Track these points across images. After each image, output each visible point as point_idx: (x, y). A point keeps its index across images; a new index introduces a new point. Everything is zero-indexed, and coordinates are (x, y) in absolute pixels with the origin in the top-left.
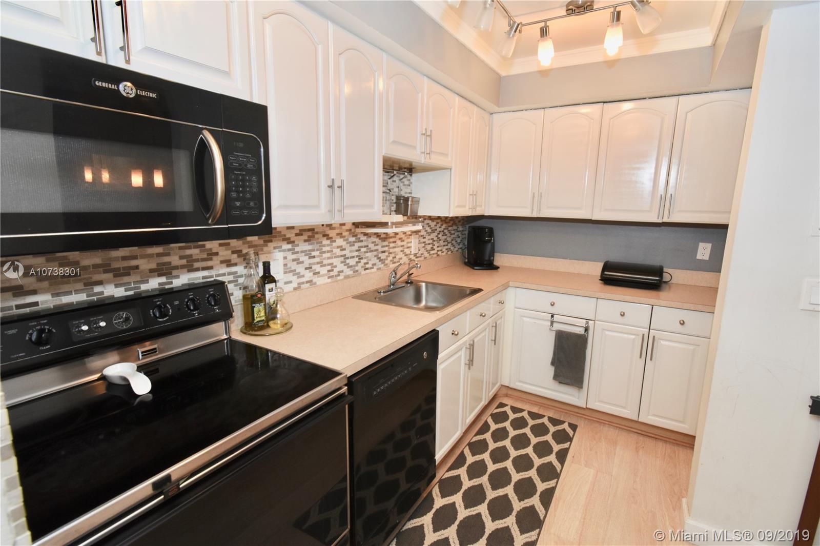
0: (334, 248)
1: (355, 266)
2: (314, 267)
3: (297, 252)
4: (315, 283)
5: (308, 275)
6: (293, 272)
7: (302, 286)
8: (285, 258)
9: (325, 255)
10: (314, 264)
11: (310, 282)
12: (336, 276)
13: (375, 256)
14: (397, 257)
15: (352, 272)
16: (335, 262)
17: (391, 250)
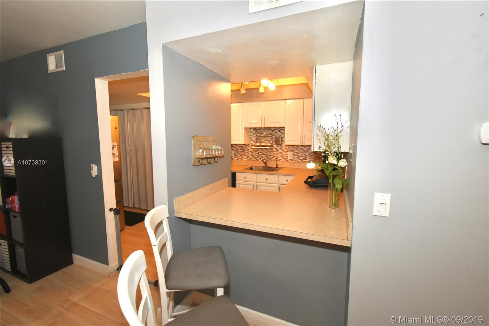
0: (249, 152)
1: (256, 158)
2: (242, 155)
3: (238, 151)
5: (241, 157)
6: (237, 156)
7: (239, 159)
8: (235, 152)
9: (246, 153)
11: (241, 159)
12: (249, 159)
13: (266, 156)
14: (278, 158)
15: (255, 159)
16: (249, 155)
17: (274, 156)
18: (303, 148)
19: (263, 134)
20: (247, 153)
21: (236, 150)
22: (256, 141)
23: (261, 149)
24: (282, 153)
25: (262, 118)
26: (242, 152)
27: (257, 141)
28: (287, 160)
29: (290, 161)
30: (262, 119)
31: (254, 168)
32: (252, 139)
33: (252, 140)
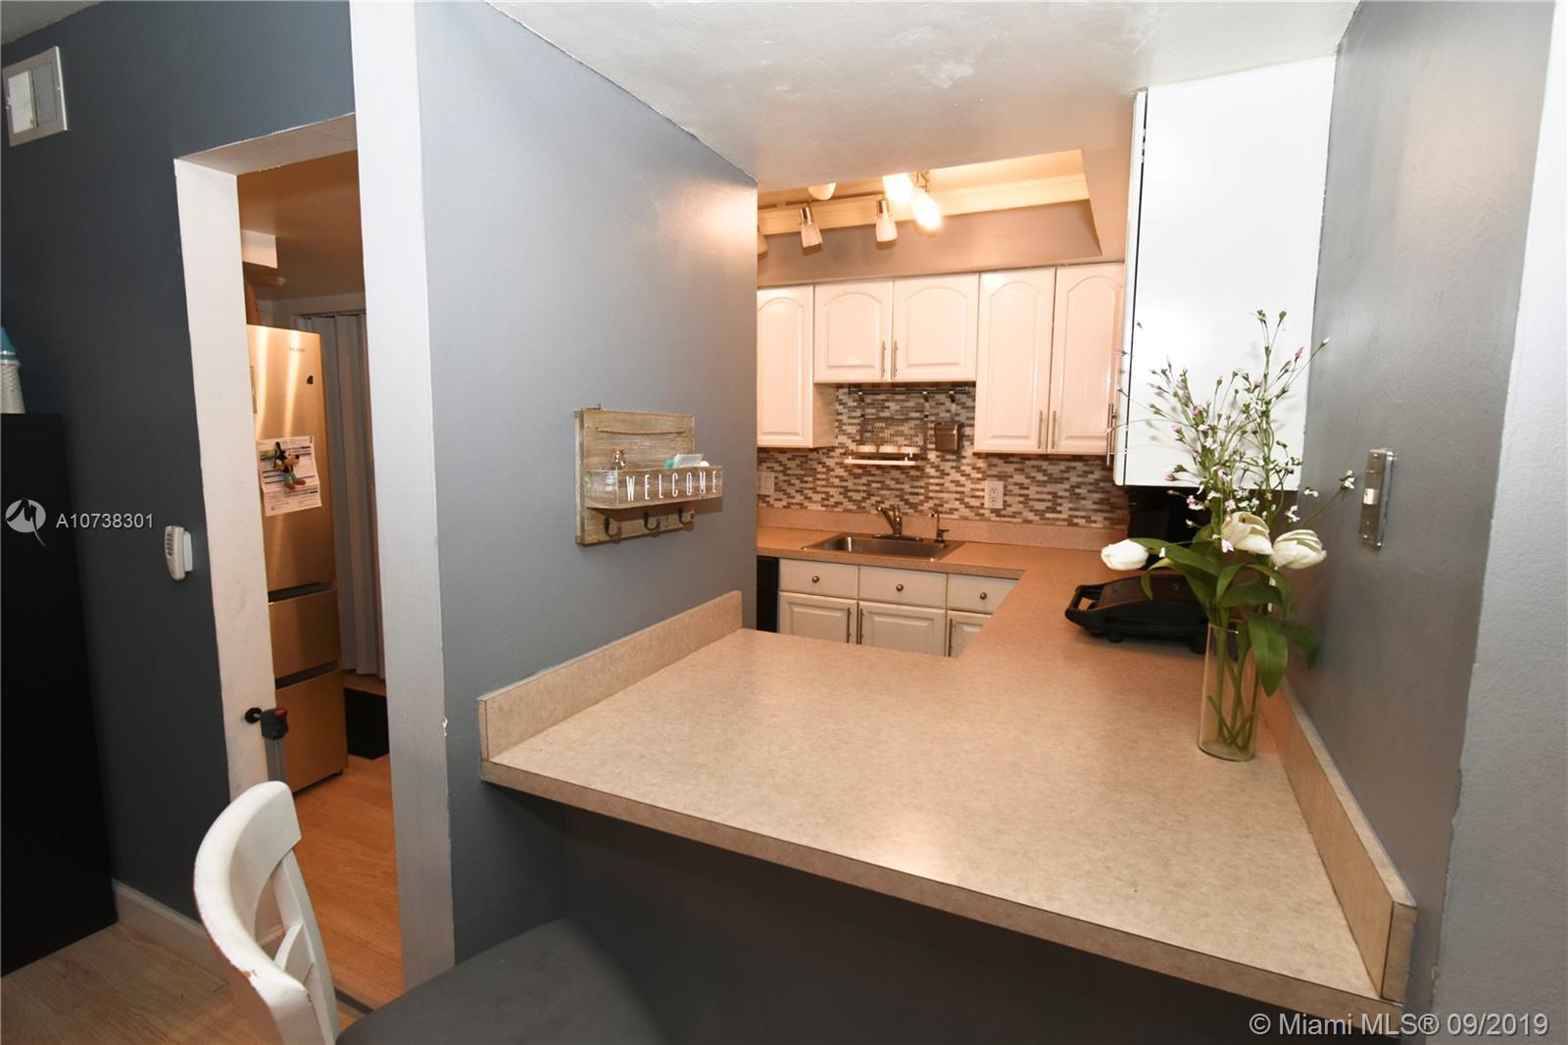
0: (832, 477)
1: (860, 501)
2: (805, 491)
3: (789, 475)
4: (806, 507)
5: (799, 498)
6: (784, 492)
7: (792, 506)
8: (776, 478)
9: (819, 483)
10: (806, 488)
11: (801, 504)
12: (832, 506)
13: (897, 496)
14: (945, 505)
15: (855, 507)
16: (832, 491)
17: (931, 494)
18: (1045, 465)
19: (888, 407)
20: (824, 483)
21: (781, 468)
22: (858, 438)
23: (879, 467)
24: (963, 486)
25: (884, 343)
26: (806, 479)
27: (862, 436)
28: (982, 511)
29: (993, 517)
30: (884, 348)
31: (849, 539)
32: (844, 427)
33: (844, 433)
